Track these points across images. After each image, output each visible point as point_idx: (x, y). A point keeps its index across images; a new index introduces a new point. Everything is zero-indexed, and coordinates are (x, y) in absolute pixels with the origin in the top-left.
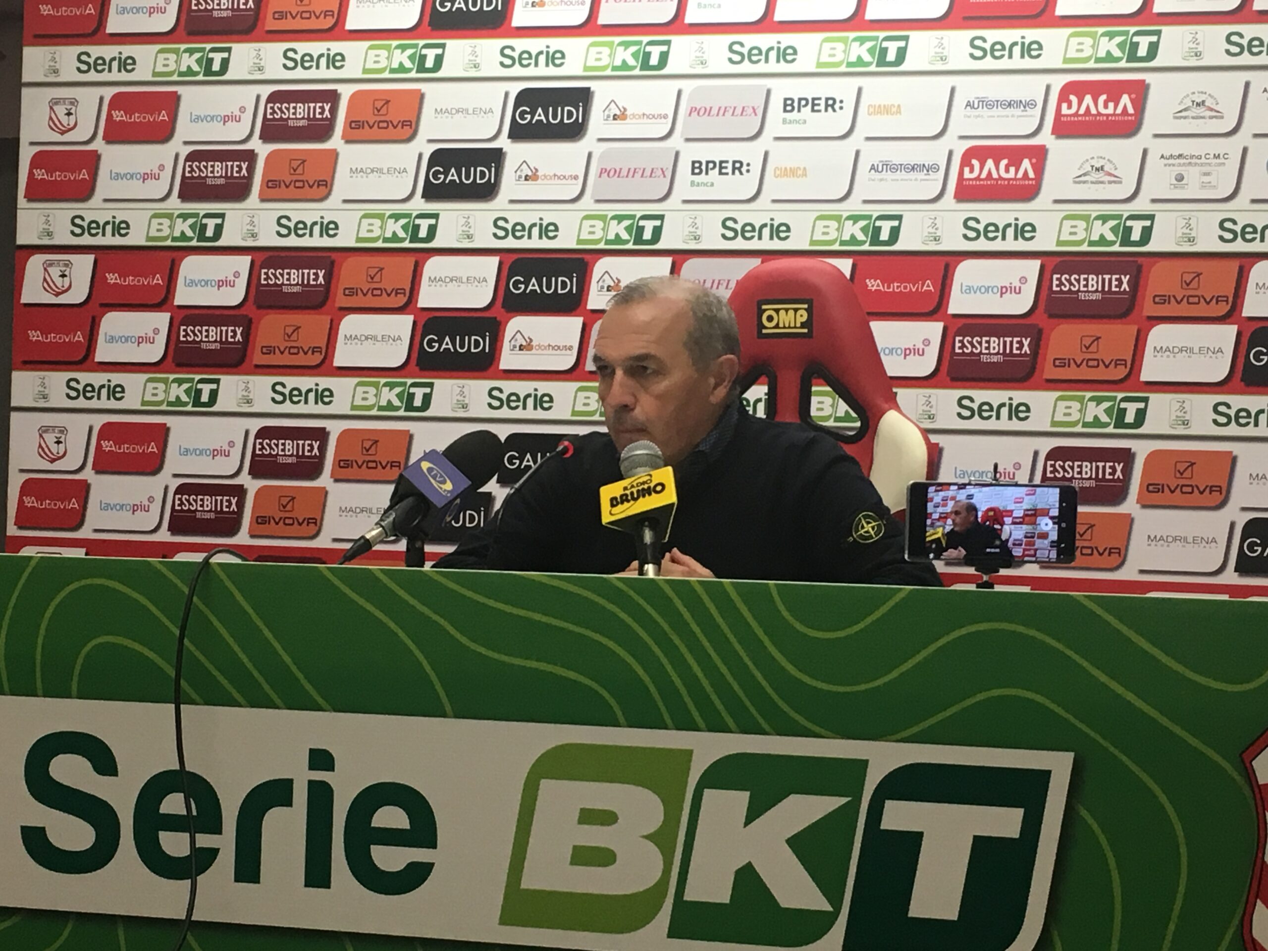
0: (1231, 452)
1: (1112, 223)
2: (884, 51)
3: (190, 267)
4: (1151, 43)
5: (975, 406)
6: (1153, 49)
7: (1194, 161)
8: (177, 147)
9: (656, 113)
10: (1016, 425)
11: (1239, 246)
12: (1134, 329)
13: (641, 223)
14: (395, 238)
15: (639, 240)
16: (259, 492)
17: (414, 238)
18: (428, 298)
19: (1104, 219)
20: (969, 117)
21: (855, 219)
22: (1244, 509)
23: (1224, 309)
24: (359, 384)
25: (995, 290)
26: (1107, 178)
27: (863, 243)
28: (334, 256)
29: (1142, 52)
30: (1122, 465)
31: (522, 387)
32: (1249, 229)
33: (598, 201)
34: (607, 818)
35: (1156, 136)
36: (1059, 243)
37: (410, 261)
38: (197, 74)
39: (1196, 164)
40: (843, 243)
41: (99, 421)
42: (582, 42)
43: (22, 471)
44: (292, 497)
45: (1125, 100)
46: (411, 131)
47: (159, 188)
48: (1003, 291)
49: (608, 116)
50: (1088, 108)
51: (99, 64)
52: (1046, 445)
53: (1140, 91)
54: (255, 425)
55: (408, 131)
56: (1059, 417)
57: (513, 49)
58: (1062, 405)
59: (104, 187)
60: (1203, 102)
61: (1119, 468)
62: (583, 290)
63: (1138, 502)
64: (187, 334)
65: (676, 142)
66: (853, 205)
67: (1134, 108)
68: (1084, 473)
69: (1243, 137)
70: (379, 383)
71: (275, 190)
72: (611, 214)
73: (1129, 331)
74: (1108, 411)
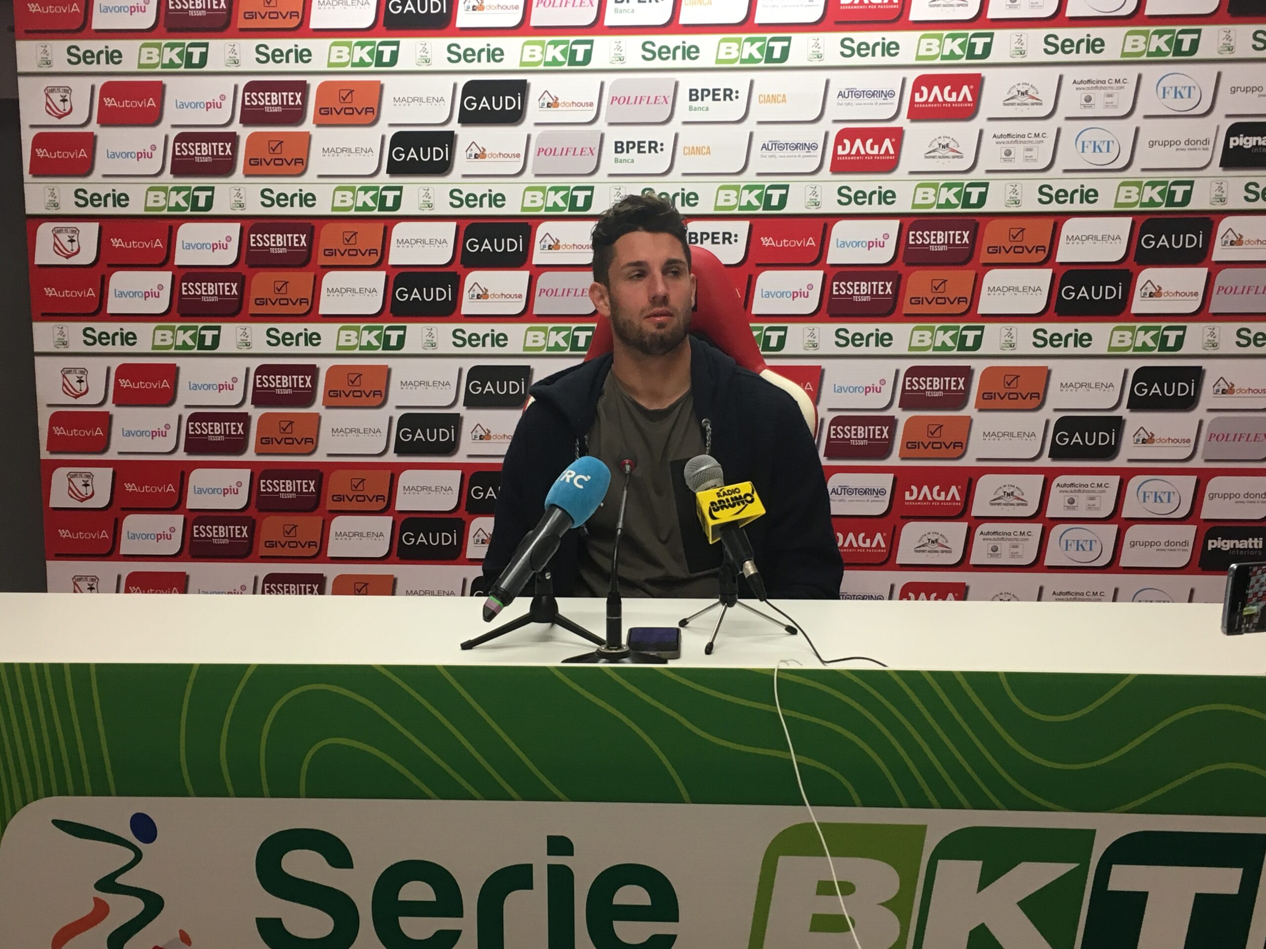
0: (1047, 367)
1: (955, 190)
2: (771, 50)
3: (186, 233)
4: (985, 44)
5: (849, 336)
6: (987, 48)
7: (1019, 139)
8: (166, 129)
9: (583, 101)
10: (881, 350)
11: (1054, 207)
12: (973, 273)
13: (575, 193)
14: (365, 207)
15: (573, 207)
16: (262, 418)
17: (383, 207)
18: (398, 256)
19: (949, 186)
20: (842, 104)
21: (750, 188)
22: (1056, 410)
23: (1042, 256)
24: (342, 328)
25: (864, 244)
26: (951, 154)
27: (757, 208)
28: (313, 222)
29: (979, 51)
30: (963, 379)
31: (482, 329)
32: (1062, 194)
33: (537, 175)
35: (990, 119)
36: (914, 206)
37: (381, 226)
38: (179, 66)
39: (1021, 142)
40: (741, 208)
41: (115, 363)
42: (519, 41)
43: (49, 405)
44: (291, 421)
45: (965, 90)
46: (374, 117)
47: (152, 165)
48: (870, 245)
49: (543, 104)
50: (936, 97)
51: (88, 57)
52: (905, 365)
53: (977, 83)
54: (255, 364)
55: (371, 117)
56: (915, 343)
57: (458, 47)
58: (917, 334)
59: (102, 164)
60: (1027, 91)
61: (961, 381)
62: (528, 249)
63: (975, 407)
64: (188, 289)
65: (601, 125)
66: (749, 177)
67: (972, 96)
68: (934, 386)
69: (1057, 120)
70: (359, 327)
71: (255, 167)
72: (549, 186)
73: (969, 275)
74: (953, 338)
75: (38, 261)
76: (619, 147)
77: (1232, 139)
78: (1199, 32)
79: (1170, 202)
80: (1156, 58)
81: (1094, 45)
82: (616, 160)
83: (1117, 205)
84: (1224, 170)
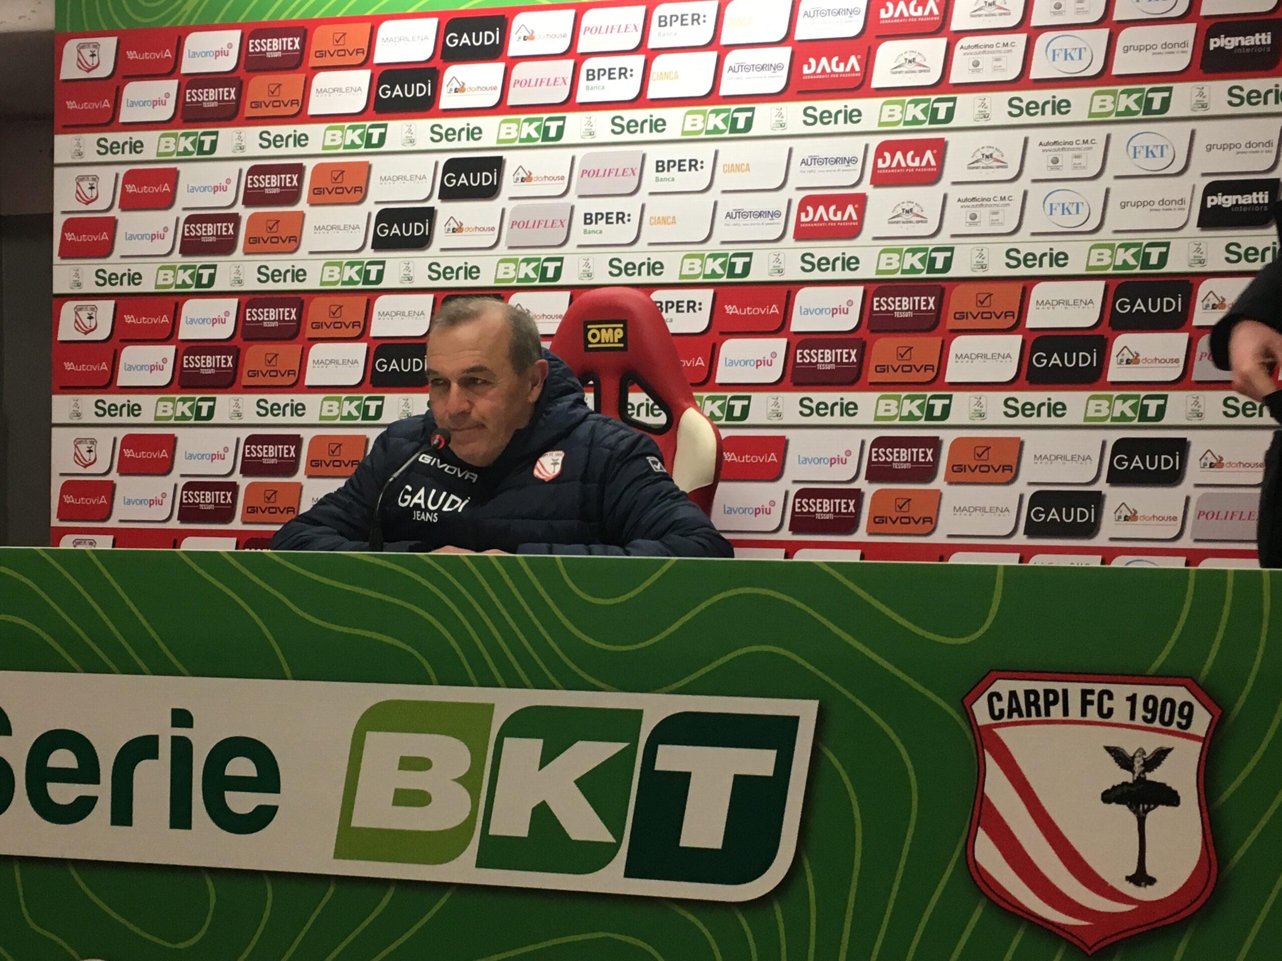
0: (1019, 438)
1: (920, 255)
2: (735, 121)
3: (191, 309)
4: (948, 108)
5: (814, 405)
6: (950, 113)
7: (985, 203)
8: (178, 212)
9: (555, 175)
10: (846, 420)
11: (1022, 271)
12: (939, 340)
13: (545, 264)
14: (351, 281)
15: (543, 278)
16: (250, 487)
17: (366, 281)
18: (379, 328)
19: (914, 251)
20: (804, 172)
21: (715, 257)
22: (1030, 484)
23: (1011, 322)
24: (325, 399)
25: (828, 311)
26: (915, 219)
27: (721, 276)
28: (303, 296)
29: (941, 115)
30: (932, 450)
32: (1030, 257)
33: (510, 248)
34: (422, 764)
35: (954, 183)
36: (878, 272)
37: (364, 299)
38: (192, 153)
39: (986, 205)
40: (705, 276)
41: (122, 433)
42: (496, 120)
43: (62, 474)
44: (275, 491)
45: (929, 154)
46: (362, 195)
47: (164, 246)
48: (834, 312)
49: (517, 179)
50: (899, 163)
51: (114, 148)
52: (871, 436)
53: (940, 147)
54: (245, 434)
55: (359, 195)
56: (881, 413)
57: (441, 127)
58: (883, 402)
59: (121, 246)
60: (991, 155)
61: (930, 453)
63: (945, 480)
64: (189, 362)
65: (571, 198)
66: (714, 246)
67: (936, 162)
68: (901, 457)
69: (1024, 182)
70: (341, 398)
71: (255, 245)
72: (521, 258)
73: (935, 342)
74: (920, 407)
75: (61, 337)
76: (588, 219)
77: (1209, 198)
78: (1170, 90)
79: (1145, 264)
80: (1125, 118)
81: (1059, 107)
82: (585, 232)
83: (1088, 268)
84: (1202, 230)
